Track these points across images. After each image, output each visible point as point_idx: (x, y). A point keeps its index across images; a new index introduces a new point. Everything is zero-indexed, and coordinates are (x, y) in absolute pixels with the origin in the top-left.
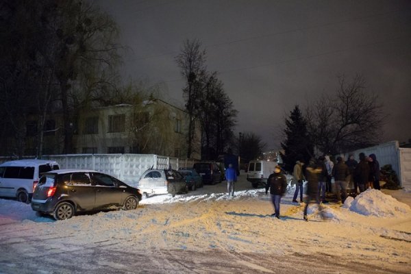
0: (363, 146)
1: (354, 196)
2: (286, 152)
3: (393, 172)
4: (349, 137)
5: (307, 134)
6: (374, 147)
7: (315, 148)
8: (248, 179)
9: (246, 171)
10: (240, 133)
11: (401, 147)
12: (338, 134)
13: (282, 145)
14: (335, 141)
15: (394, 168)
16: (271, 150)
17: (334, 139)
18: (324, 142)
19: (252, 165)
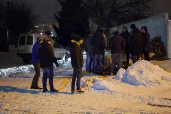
0: (137, 18)
1: (126, 68)
2: (60, 24)
3: (162, 43)
4: (123, 9)
5: (82, 5)
6: (147, 20)
7: (90, 21)
8: (19, 55)
9: (16, 46)
10: (8, 2)
11: (169, 19)
12: (113, 6)
13: (56, 17)
14: (110, 13)
15: (163, 39)
16: (45, 23)
17: (109, 11)
18: (99, 14)
19: (23, 39)
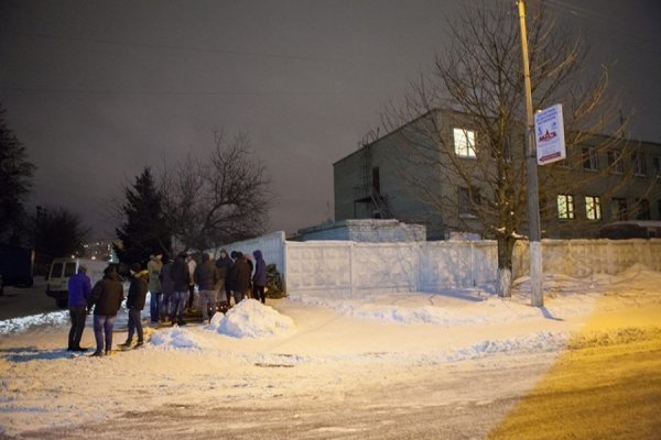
0: (243, 237)
1: (224, 311)
2: (124, 244)
3: (278, 274)
4: (224, 224)
5: (161, 216)
6: (256, 240)
7: (173, 238)
8: (50, 293)
9: (47, 279)
10: (39, 208)
11: (287, 239)
12: (208, 219)
13: (119, 233)
14: (204, 229)
15: (278, 268)
16: (99, 241)
17: (202, 226)
18: (187, 230)
19: (58, 267)
